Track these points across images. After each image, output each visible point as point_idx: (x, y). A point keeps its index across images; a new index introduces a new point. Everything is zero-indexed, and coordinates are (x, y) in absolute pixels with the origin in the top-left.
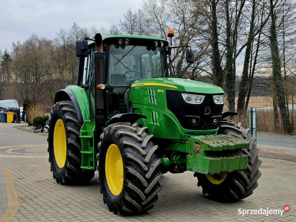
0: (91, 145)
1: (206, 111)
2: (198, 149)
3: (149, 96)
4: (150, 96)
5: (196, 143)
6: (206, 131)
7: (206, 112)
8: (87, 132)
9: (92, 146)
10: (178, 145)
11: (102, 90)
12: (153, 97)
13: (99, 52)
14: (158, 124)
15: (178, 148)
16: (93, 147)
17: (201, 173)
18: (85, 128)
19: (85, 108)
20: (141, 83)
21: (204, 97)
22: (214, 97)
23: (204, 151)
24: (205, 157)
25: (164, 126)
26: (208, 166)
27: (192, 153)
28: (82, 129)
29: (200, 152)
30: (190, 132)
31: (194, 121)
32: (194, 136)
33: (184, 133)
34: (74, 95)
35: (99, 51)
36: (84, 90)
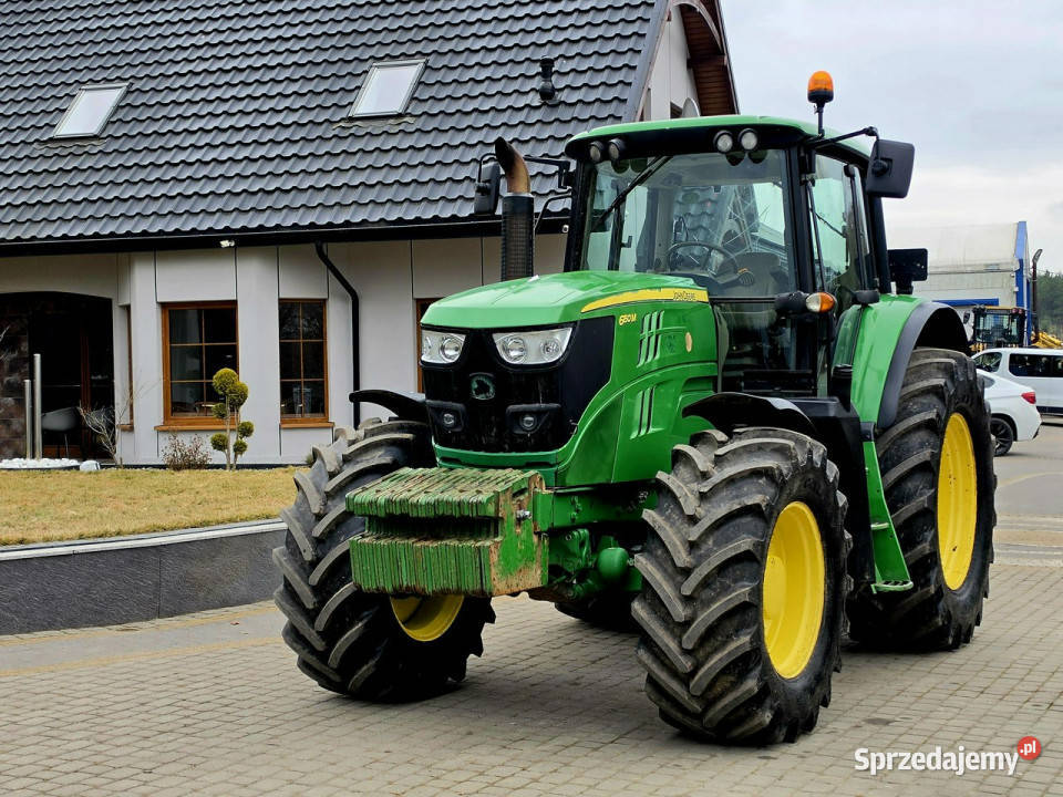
1: (475, 386)
6: (501, 454)
7: (476, 390)
21: (462, 338)
22: (498, 339)
30: (450, 456)
31: (447, 419)
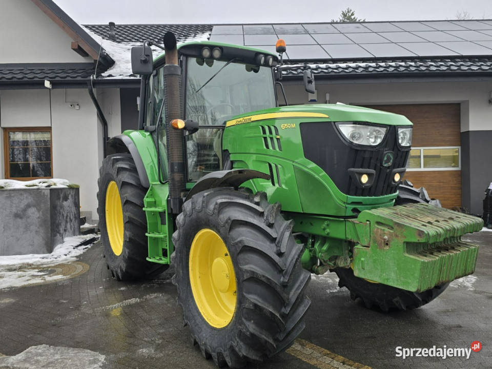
0: (163, 223)
1: (385, 159)
2: (386, 237)
3: (263, 139)
4: (265, 138)
5: (378, 223)
7: (385, 161)
8: (155, 202)
9: (165, 224)
10: (328, 225)
11: (180, 129)
12: (272, 139)
13: (171, 65)
14: (284, 186)
15: (328, 230)
16: (167, 226)
17: (396, 286)
18: (152, 195)
19: (152, 164)
20: (245, 118)
21: (384, 131)
22: (400, 131)
23: (404, 242)
24: (407, 255)
25: (296, 189)
26: (417, 275)
27: (369, 245)
28: (147, 197)
29: (391, 243)
30: (355, 201)
31: (365, 179)
32: (370, 210)
33: (344, 203)
34: (134, 142)
35: (171, 63)
36: (148, 135)
